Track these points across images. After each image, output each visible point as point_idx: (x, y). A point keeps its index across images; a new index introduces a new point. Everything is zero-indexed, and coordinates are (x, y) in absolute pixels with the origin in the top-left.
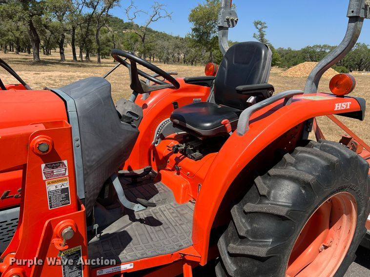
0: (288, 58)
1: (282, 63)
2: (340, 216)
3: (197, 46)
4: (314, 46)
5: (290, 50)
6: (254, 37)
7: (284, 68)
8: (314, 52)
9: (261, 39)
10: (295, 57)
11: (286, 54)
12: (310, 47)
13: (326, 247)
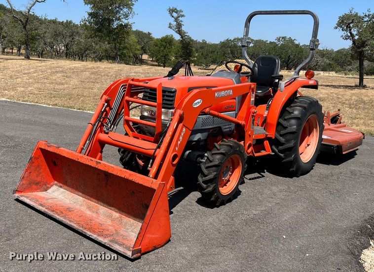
0: (205, 54)
1: (199, 59)
2: (313, 129)
3: (96, 36)
4: (235, 39)
5: (204, 43)
6: (170, 27)
7: (201, 65)
8: (235, 46)
9: (179, 31)
10: (214, 52)
11: (201, 48)
12: (230, 40)
13: (308, 145)
